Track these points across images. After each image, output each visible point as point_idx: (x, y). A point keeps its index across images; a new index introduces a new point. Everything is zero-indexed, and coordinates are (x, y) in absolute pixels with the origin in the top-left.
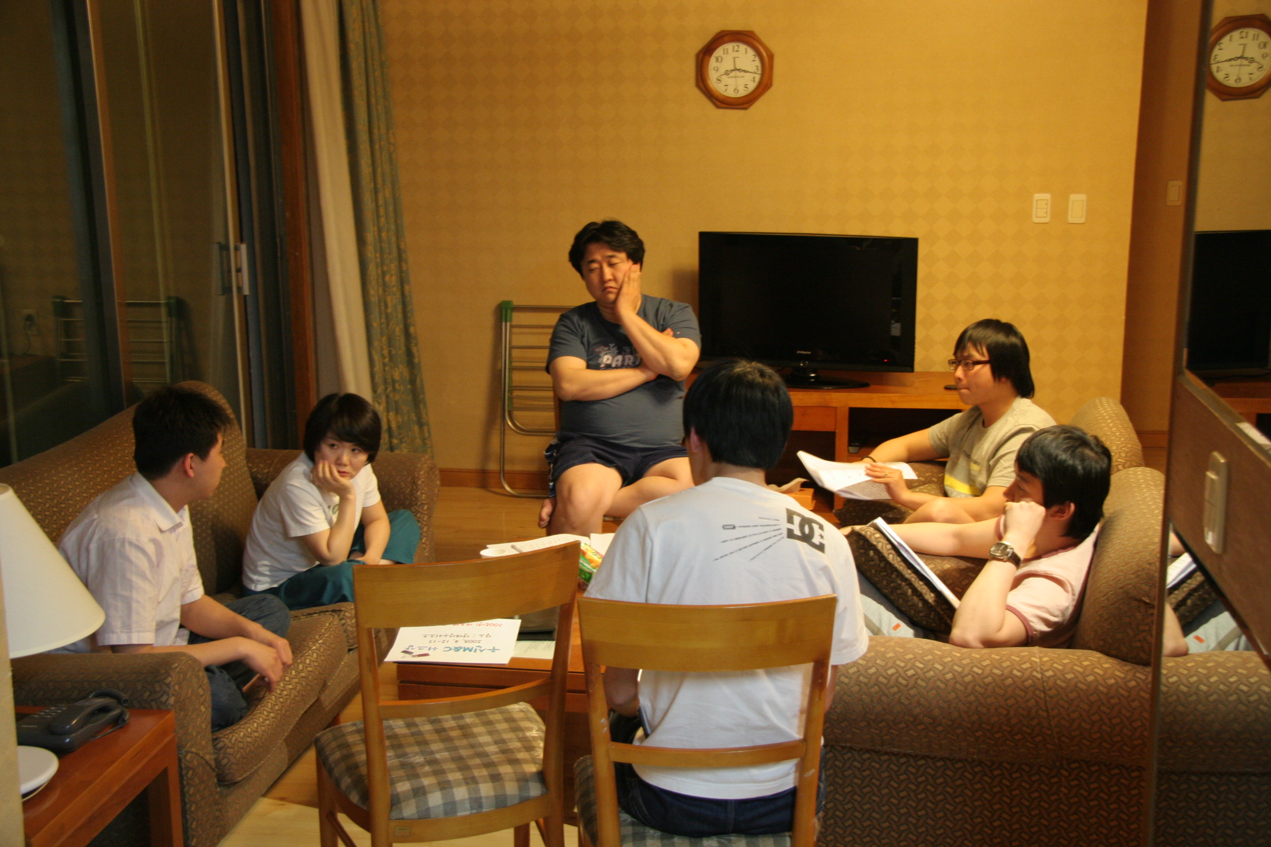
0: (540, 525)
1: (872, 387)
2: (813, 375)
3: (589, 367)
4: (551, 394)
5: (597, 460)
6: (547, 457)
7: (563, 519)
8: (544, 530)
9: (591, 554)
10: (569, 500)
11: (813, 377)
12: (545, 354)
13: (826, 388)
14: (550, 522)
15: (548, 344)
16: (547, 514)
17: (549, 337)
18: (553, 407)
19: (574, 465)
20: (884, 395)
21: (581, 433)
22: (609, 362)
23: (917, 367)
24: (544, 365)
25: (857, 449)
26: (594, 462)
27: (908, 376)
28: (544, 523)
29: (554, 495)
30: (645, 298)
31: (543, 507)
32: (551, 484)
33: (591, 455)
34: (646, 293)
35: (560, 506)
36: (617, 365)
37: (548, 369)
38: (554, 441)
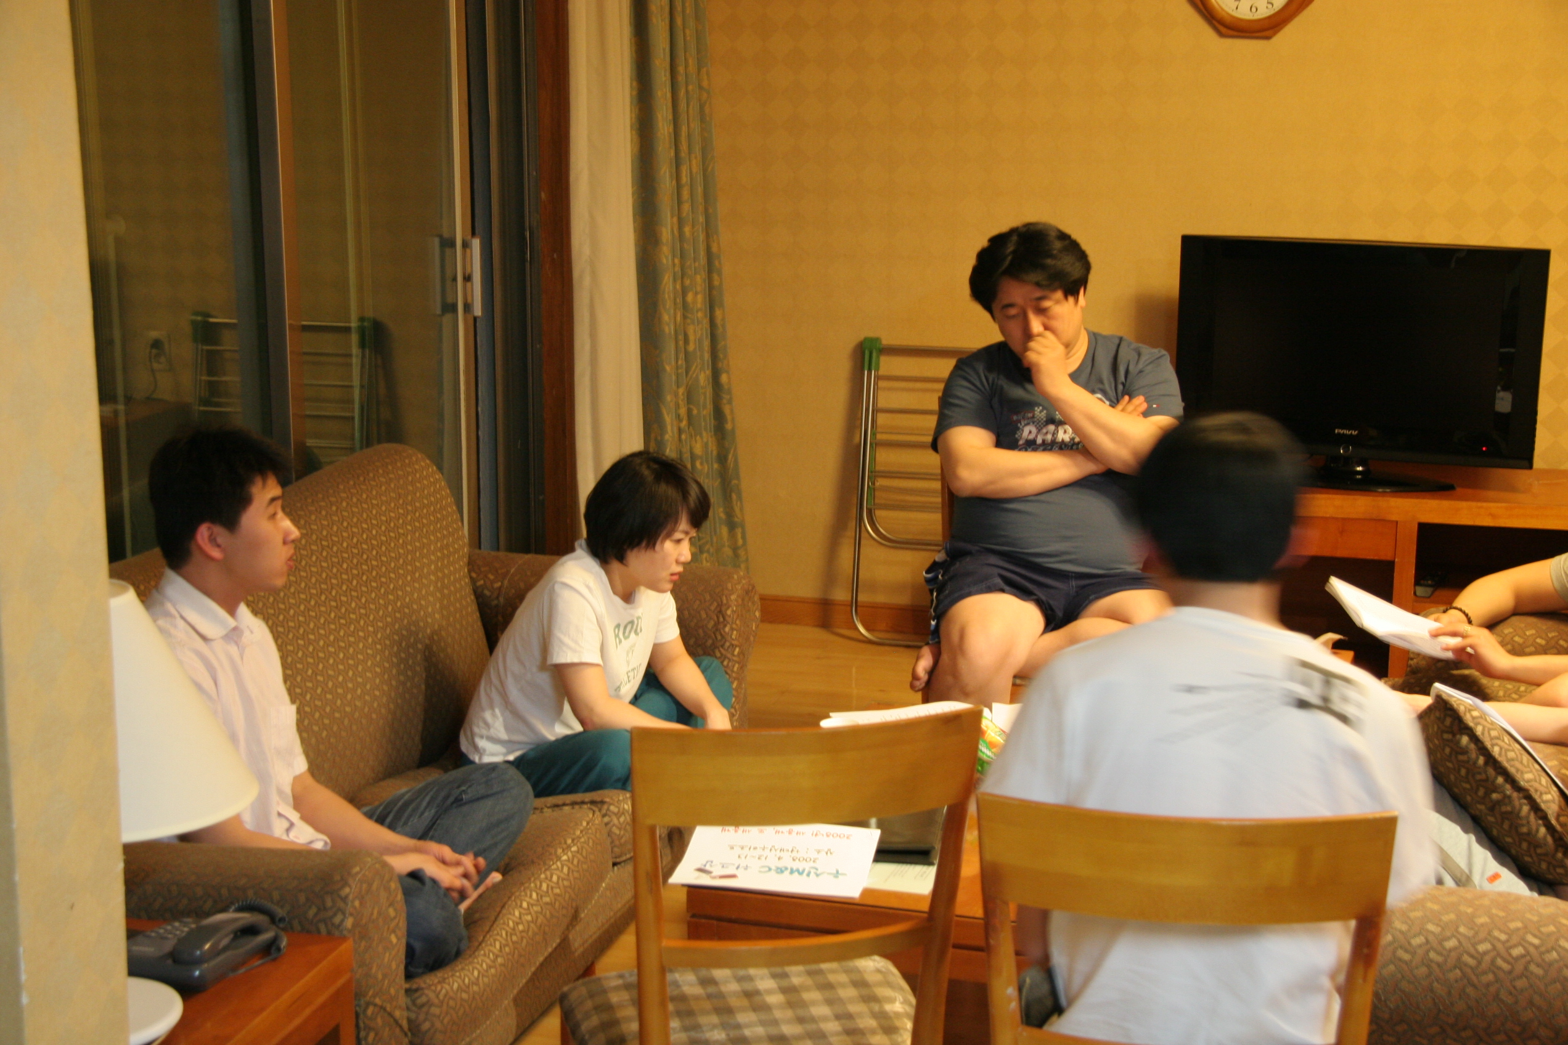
0: (912, 687)
1: (1459, 491)
2: (1360, 469)
3: (999, 444)
4: (937, 485)
5: (1007, 588)
6: (928, 581)
7: (949, 679)
8: (919, 695)
9: (993, 734)
10: (960, 648)
11: (1359, 473)
12: (931, 422)
13: (1380, 490)
14: (928, 683)
15: (935, 406)
16: (925, 670)
17: (940, 394)
18: (940, 506)
19: (970, 594)
20: (1479, 504)
21: (981, 545)
22: (1031, 437)
23: (1538, 462)
24: (930, 439)
25: (1429, 590)
26: (1003, 591)
27: (1521, 476)
28: (920, 684)
29: (937, 640)
30: (1095, 338)
31: (918, 658)
32: (933, 623)
33: (998, 581)
34: (1096, 330)
35: (945, 657)
36: (1044, 441)
37: (934, 446)
38: (940, 557)
